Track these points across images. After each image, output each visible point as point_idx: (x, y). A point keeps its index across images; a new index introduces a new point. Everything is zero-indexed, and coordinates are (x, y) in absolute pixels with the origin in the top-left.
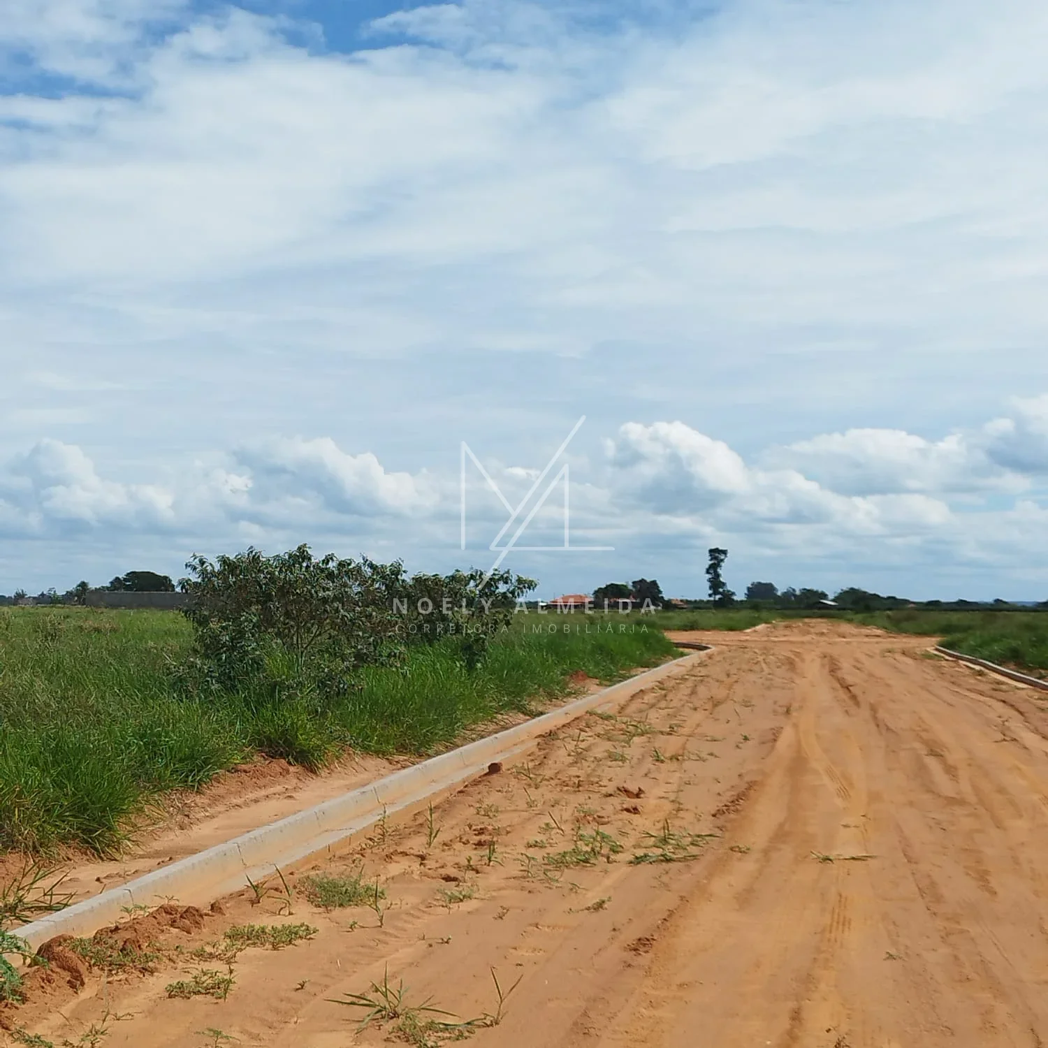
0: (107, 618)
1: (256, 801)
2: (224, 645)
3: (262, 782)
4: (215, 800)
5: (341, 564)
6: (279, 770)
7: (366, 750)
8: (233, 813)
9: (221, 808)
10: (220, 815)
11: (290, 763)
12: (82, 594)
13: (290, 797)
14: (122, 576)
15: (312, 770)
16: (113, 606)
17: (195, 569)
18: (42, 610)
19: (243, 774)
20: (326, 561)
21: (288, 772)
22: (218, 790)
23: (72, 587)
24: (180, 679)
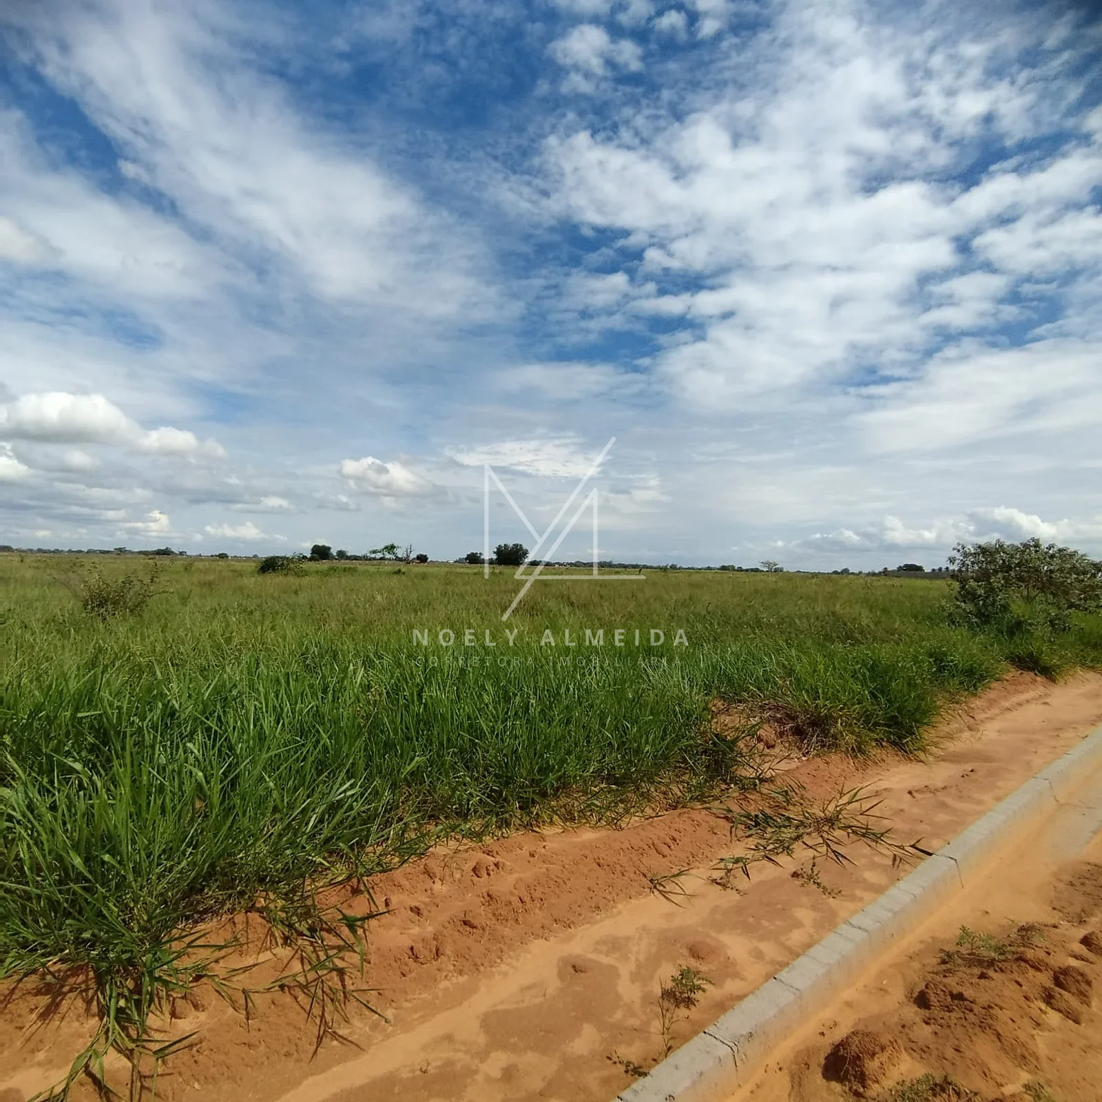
0: (897, 582)
1: (1020, 704)
2: (980, 596)
3: (1020, 688)
4: (992, 702)
5: (1060, 550)
6: (1029, 679)
7: (1083, 665)
8: (1009, 715)
9: (995, 711)
10: (998, 718)
11: (1036, 674)
12: (885, 572)
13: (1045, 703)
14: (902, 565)
15: (1053, 680)
16: (899, 577)
17: (959, 551)
18: (869, 579)
19: (1005, 682)
20: (1049, 548)
21: (1036, 681)
22: (992, 695)
23: (881, 570)
24: (950, 614)
